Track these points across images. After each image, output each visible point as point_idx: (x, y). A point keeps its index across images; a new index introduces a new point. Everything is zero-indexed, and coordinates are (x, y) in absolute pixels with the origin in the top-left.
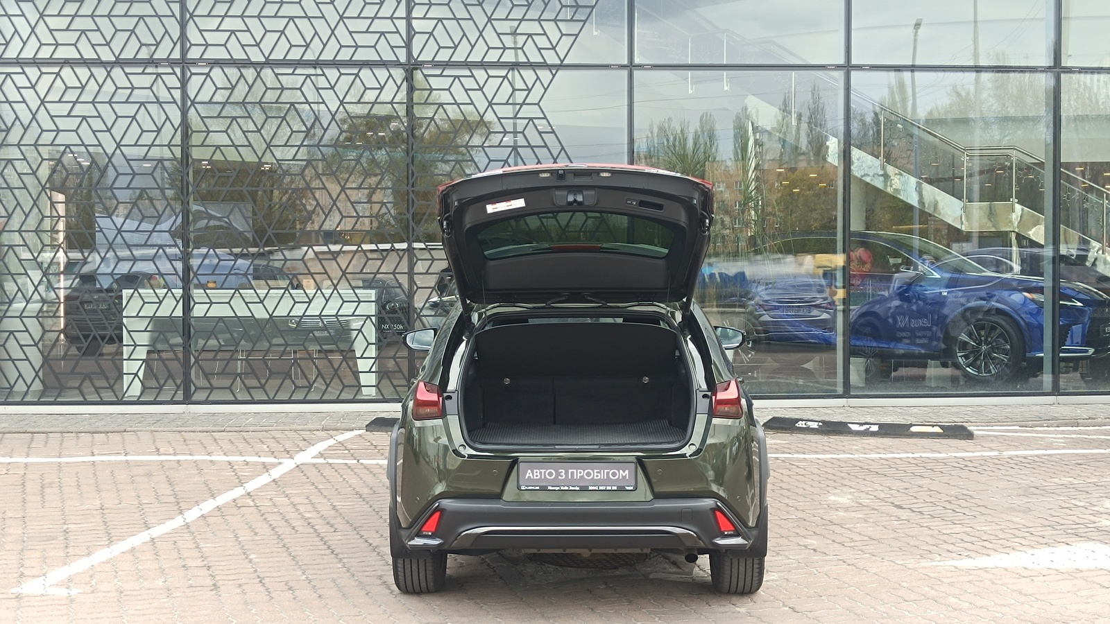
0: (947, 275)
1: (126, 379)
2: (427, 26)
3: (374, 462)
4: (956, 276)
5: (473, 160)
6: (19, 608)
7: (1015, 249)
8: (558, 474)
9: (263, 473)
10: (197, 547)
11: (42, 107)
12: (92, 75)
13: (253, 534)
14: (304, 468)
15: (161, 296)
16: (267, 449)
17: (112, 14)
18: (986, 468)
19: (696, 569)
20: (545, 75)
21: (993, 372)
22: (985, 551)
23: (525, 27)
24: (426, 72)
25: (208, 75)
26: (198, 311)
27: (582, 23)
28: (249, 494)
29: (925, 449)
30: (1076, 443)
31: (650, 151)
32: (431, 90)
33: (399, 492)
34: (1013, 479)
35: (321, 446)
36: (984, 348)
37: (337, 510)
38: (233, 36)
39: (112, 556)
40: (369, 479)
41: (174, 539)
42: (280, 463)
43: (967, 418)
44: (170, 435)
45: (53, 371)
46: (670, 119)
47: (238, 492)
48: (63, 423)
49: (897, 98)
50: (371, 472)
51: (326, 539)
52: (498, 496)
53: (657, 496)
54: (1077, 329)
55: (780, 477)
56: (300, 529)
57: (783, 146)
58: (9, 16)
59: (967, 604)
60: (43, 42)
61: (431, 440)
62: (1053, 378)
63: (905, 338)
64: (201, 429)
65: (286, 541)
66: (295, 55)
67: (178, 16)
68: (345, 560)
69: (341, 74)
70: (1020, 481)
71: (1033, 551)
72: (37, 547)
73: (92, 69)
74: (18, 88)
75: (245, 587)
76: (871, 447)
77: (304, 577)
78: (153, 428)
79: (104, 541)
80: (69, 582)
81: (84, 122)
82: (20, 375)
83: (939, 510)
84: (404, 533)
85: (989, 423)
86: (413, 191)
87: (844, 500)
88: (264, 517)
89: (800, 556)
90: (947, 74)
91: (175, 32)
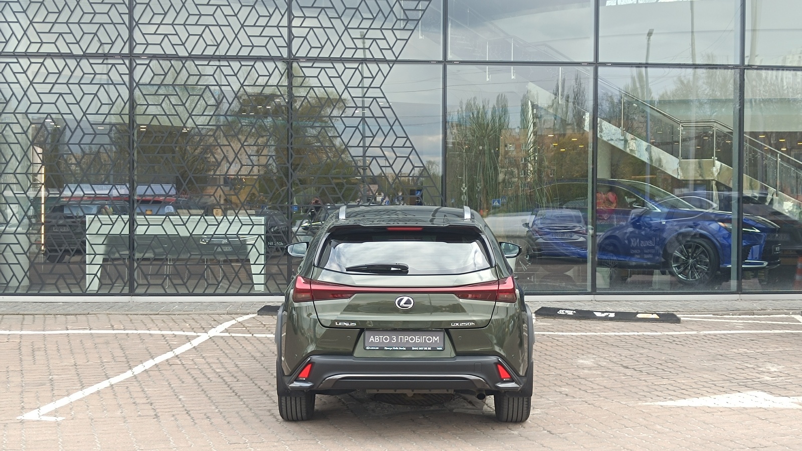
0: (666, 210)
1: (88, 278)
2: (303, 32)
3: (264, 336)
4: (672, 210)
5: (334, 126)
6: (22, 429)
7: (715, 193)
8: (391, 339)
9: (187, 342)
10: (143, 391)
11: (31, 87)
12: (66, 64)
13: (181, 382)
14: (215, 339)
15: (114, 220)
16: (189, 327)
17: (81, 21)
18: (688, 342)
19: (485, 407)
20: (385, 67)
21: (697, 278)
22: (683, 396)
23: (371, 34)
24: (302, 64)
25: (148, 65)
26: (140, 230)
27: (411, 32)
28: (177, 356)
29: (646, 330)
30: (751, 326)
31: (460, 121)
32: (305, 77)
33: (283, 355)
34: (705, 349)
35: (227, 325)
36: (691, 261)
37: (238, 367)
38: (166, 38)
39: (84, 396)
40: (261, 347)
41: (127, 385)
42: (198, 336)
43: (677, 309)
44: (120, 316)
45: (37, 272)
46: (475, 98)
47: (169, 355)
48: (44, 308)
49: (638, 85)
50: (262, 342)
51: (231, 386)
52: (351, 354)
53: (458, 354)
54: (756, 248)
55: (546, 347)
56: (214, 379)
57: (555, 119)
58: (8, 22)
59: (668, 430)
60: (32, 41)
61: (305, 315)
62: (738, 283)
63: (637, 254)
64: (142, 313)
65: (204, 387)
66: (210, 51)
67: (127, 23)
68: (245, 400)
69: (242, 65)
70: (710, 351)
71: (715, 396)
72: (31, 390)
73: (67, 60)
74: (14, 73)
75: (176, 416)
76: (609, 328)
77: (217, 411)
78: (108, 312)
79: (78, 386)
80: (55, 413)
81: (61, 97)
82: (14, 275)
83: (653, 370)
84: (286, 379)
85: (692, 312)
86: (292, 148)
87: (588, 362)
88: (188, 371)
89: (556, 399)
90: (671, 69)
91: (126, 36)
